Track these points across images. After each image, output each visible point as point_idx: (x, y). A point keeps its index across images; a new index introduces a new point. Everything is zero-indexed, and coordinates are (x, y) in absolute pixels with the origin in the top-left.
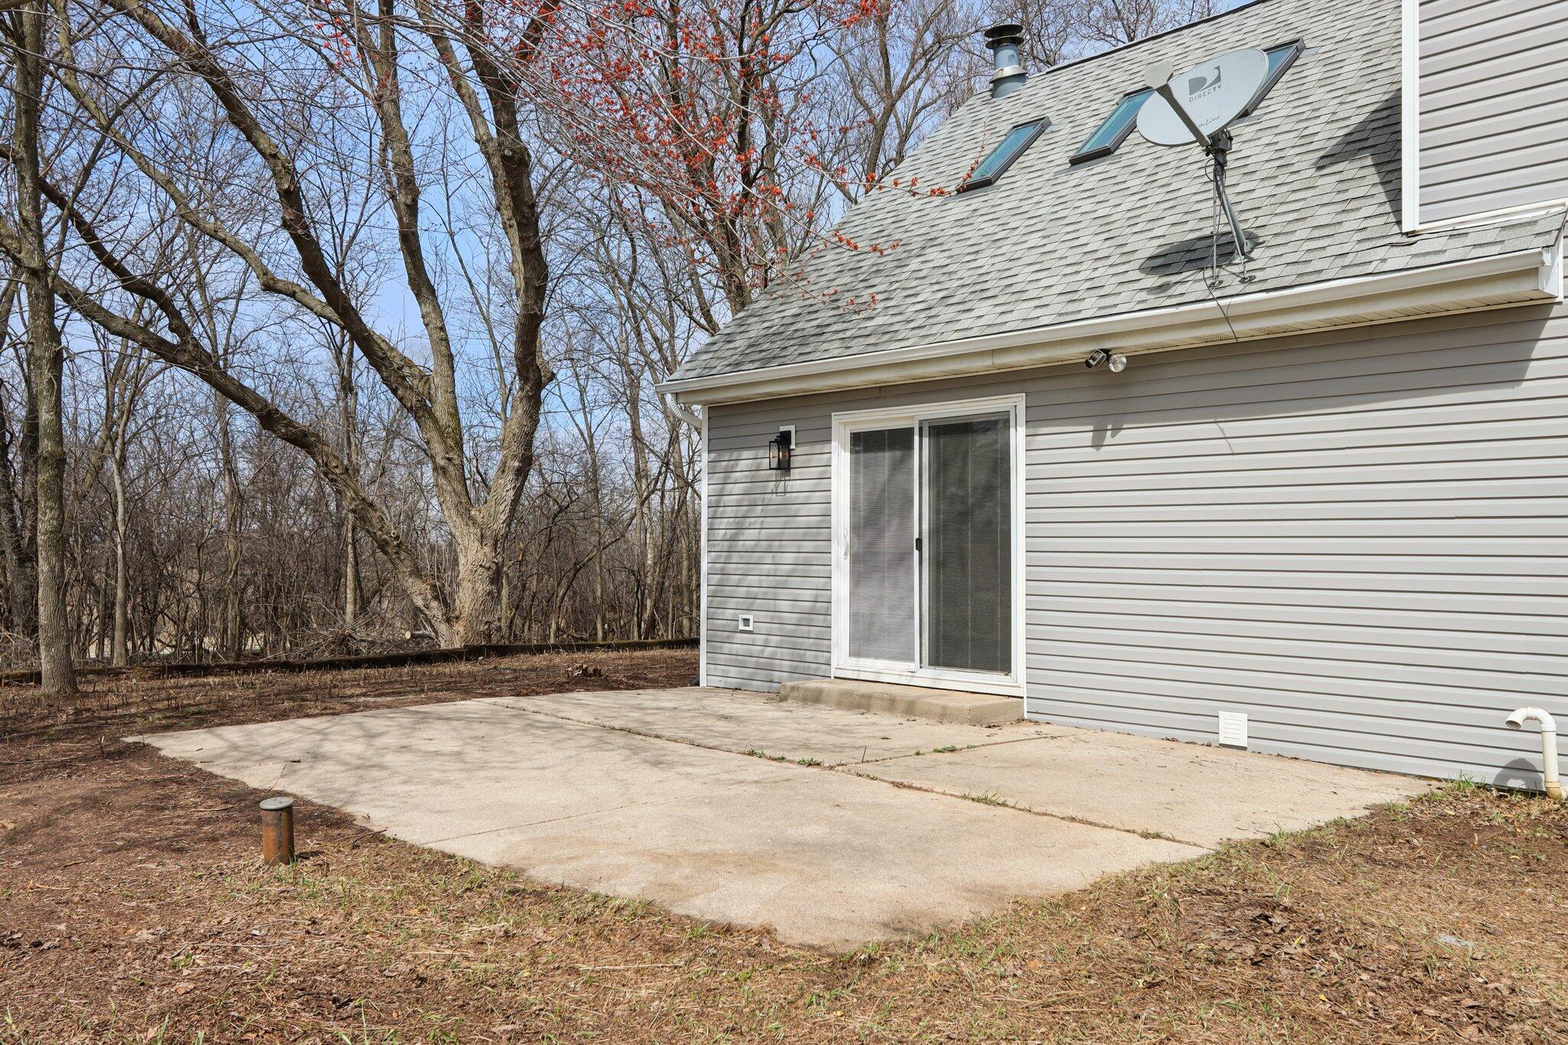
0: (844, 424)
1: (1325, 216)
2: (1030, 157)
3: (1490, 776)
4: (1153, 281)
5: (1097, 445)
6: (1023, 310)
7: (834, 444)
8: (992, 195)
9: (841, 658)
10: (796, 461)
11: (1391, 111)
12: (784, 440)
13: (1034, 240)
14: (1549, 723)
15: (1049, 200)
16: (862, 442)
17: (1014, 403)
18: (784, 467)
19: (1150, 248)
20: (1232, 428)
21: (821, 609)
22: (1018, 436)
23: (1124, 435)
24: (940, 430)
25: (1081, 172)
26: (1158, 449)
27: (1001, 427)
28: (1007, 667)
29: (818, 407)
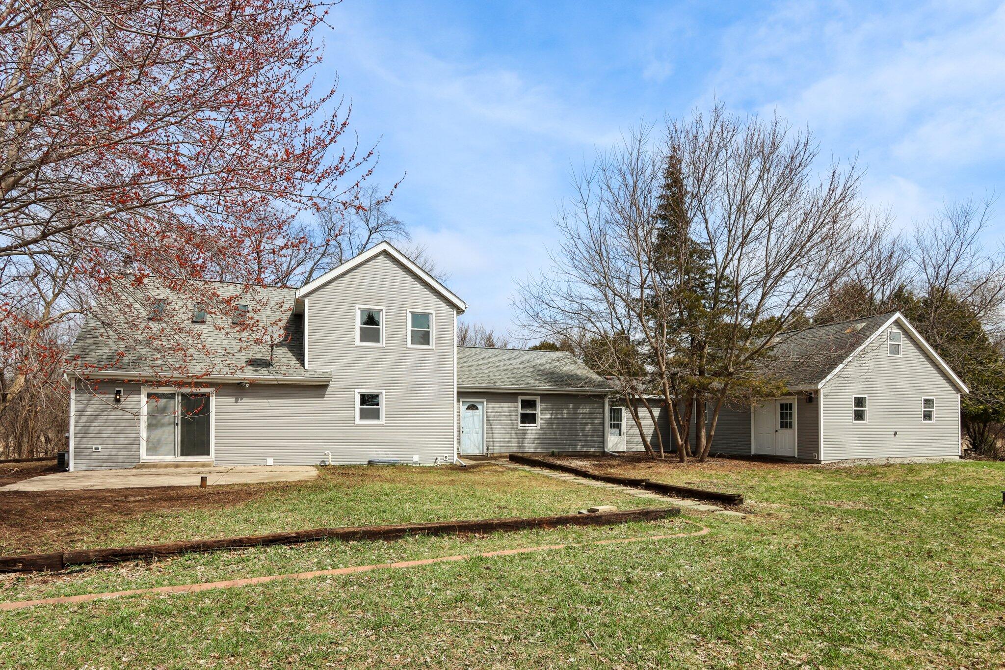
0: (146, 390)
4: (252, 368)
5: (236, 402)
6: (216, 368)
7: (142, 396)
9: (144, 456)
10: (123, 399)
12: (119, 392)
15: (193, 333)
16: (149, 395)
17: (212, 391)
18: (118, 401)
21: (136, 441)
22: (213, 400)
23: (243, 400)
24: (185, 396)
26: (250, 404)
27: (207, 397)
28: (208, 454)
29: (134, 386)
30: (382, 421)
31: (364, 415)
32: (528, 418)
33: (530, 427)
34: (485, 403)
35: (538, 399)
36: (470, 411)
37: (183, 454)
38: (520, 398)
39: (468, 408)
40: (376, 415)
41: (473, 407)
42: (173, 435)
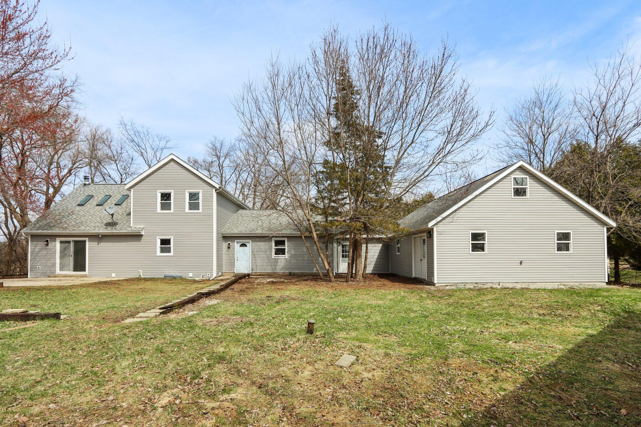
0: (58, 240)
1: (125, 222)
2: (90, 202)
3: (138, 277)
4: (105, 227)
5: (98, 244)
6: (88, 228)
7: (57, 242)
8: (84, 207)
9: (58, 271)
10: (49, 244)
11: (130, 213)
12: (47, 241)
13: (90, 217)
14: (141, 271)
15: (93, 210)
16: (61, 242)
17: (87, 239)
18: (47, 245)
19: (105, 222)
20: (114, 244)
21: (54, 264)
22: (87, 243)
23: (102, 244)
24: (75, 242)
25: (98, 207)
26: (105, 246)
27: (85, 241)
28: (85, 271)
29: (54, 237)
30: (171, 254)
31: (162, 251)
32: (280, 252)
33: (281, 256)
34: (251, 242)
35: (286, 240)
36: (243, 248)
37: (75, 270)
38: (273, 239)
39: (241, 246)
40: (168, 250)
41: (243, 245)
42: (71, 261)
